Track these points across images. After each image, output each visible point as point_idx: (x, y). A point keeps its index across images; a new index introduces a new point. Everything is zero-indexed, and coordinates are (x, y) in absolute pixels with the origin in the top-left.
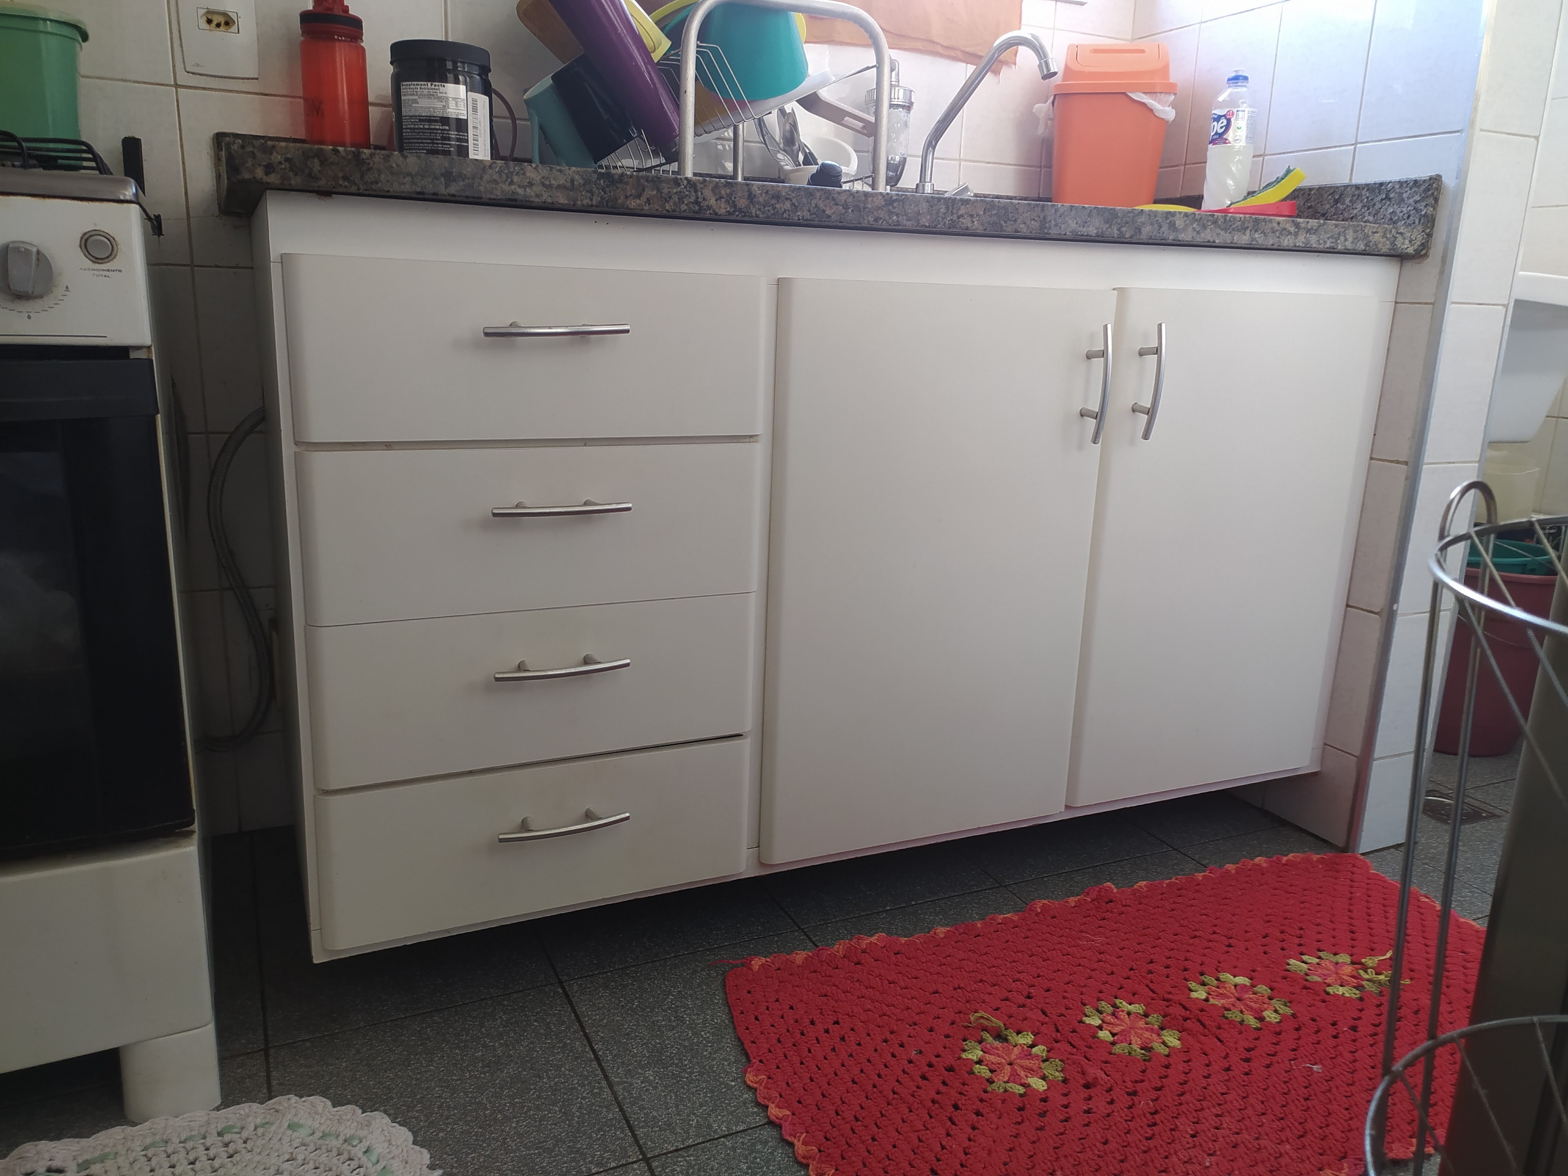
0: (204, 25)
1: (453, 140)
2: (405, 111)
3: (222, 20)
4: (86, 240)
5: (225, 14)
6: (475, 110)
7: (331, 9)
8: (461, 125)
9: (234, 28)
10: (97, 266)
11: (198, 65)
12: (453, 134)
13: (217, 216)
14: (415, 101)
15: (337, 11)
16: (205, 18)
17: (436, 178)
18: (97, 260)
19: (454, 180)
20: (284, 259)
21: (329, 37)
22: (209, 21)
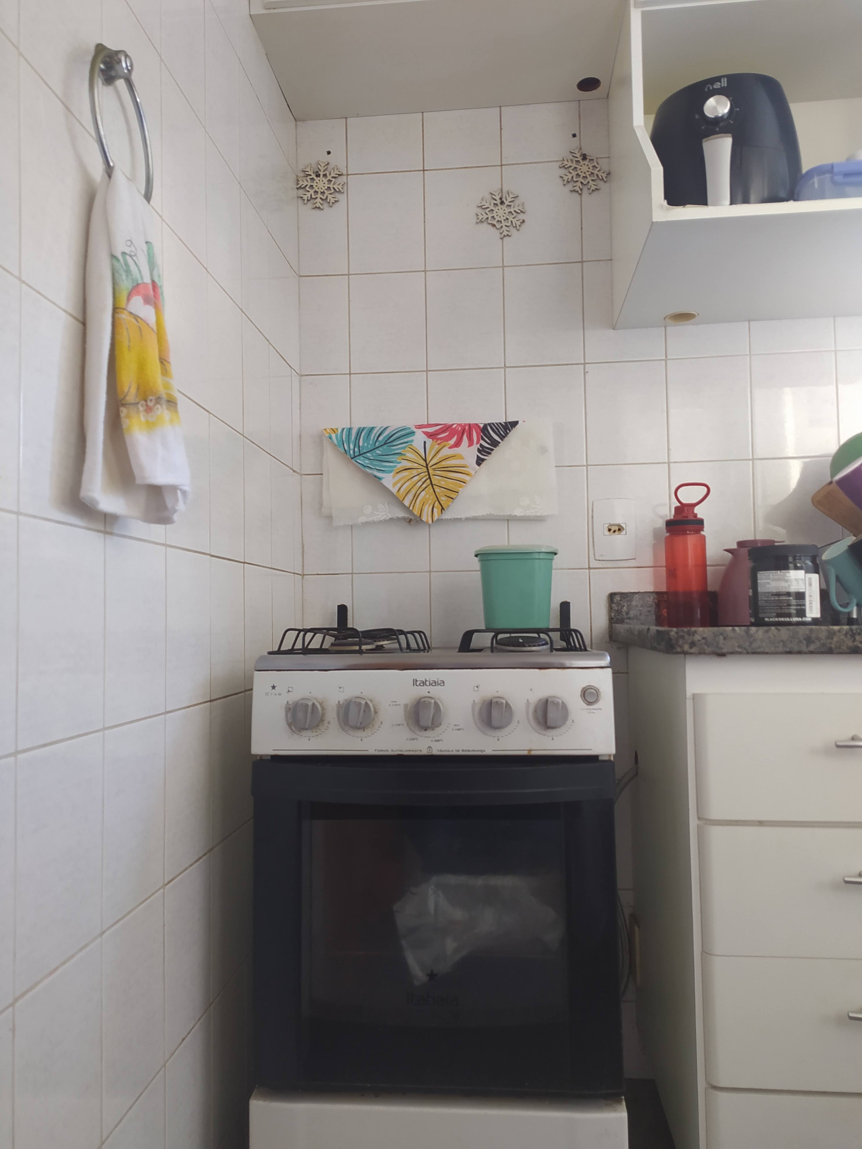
0: (607, 533)
1: (794, 605)
2: (760, 589)
3: (617, 528)
4: (584, 692)
5: (619, 525)
6: (810, 584)
7: (687, 517)
8: (800, 596)
9: (624, 532)
10: (591, 707)
11: (602, 555)
12: (794, 602)
13: (608, 642)
14: (769, 583)
15: (691, 517)
16: (608, 529)
17: (800, 642)
18: (589, 703)
19: (813, 642)
20: (694, 696)
21: (684, 533)
22: (610, 530)
